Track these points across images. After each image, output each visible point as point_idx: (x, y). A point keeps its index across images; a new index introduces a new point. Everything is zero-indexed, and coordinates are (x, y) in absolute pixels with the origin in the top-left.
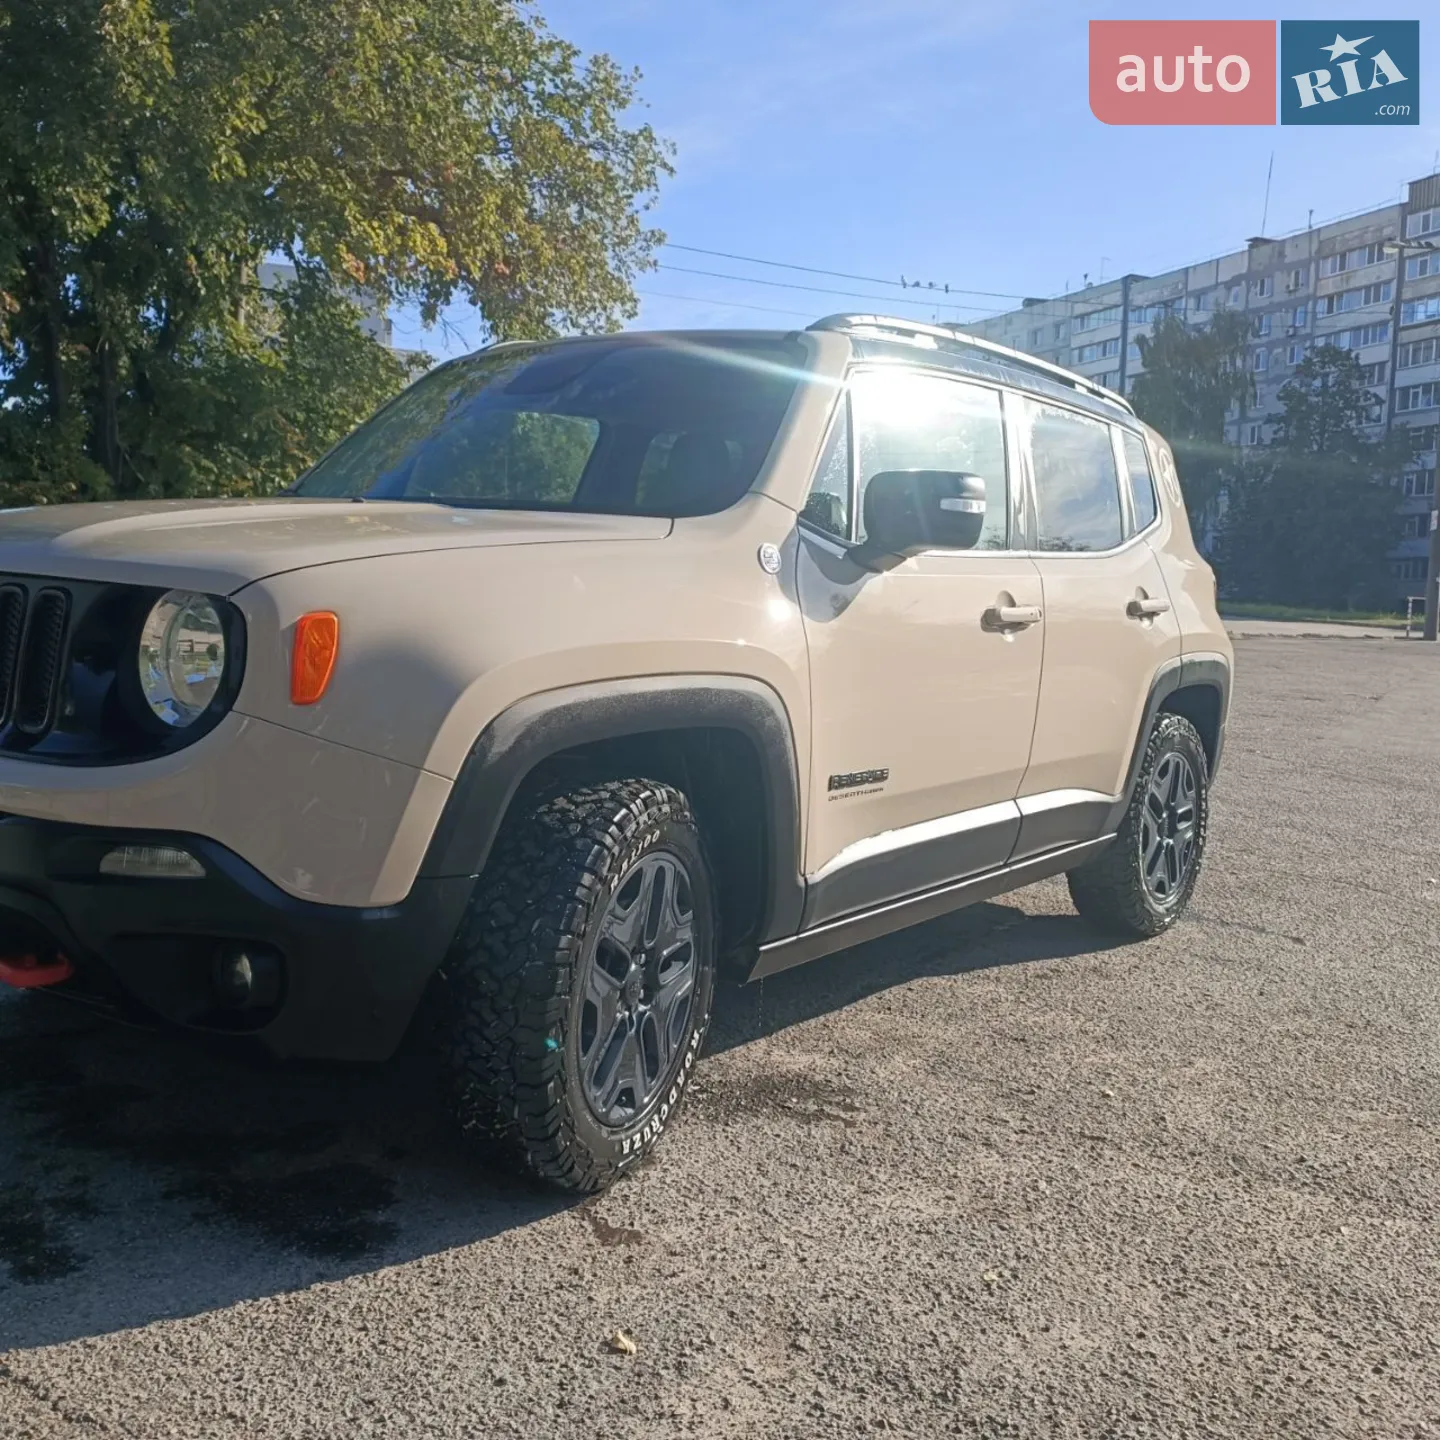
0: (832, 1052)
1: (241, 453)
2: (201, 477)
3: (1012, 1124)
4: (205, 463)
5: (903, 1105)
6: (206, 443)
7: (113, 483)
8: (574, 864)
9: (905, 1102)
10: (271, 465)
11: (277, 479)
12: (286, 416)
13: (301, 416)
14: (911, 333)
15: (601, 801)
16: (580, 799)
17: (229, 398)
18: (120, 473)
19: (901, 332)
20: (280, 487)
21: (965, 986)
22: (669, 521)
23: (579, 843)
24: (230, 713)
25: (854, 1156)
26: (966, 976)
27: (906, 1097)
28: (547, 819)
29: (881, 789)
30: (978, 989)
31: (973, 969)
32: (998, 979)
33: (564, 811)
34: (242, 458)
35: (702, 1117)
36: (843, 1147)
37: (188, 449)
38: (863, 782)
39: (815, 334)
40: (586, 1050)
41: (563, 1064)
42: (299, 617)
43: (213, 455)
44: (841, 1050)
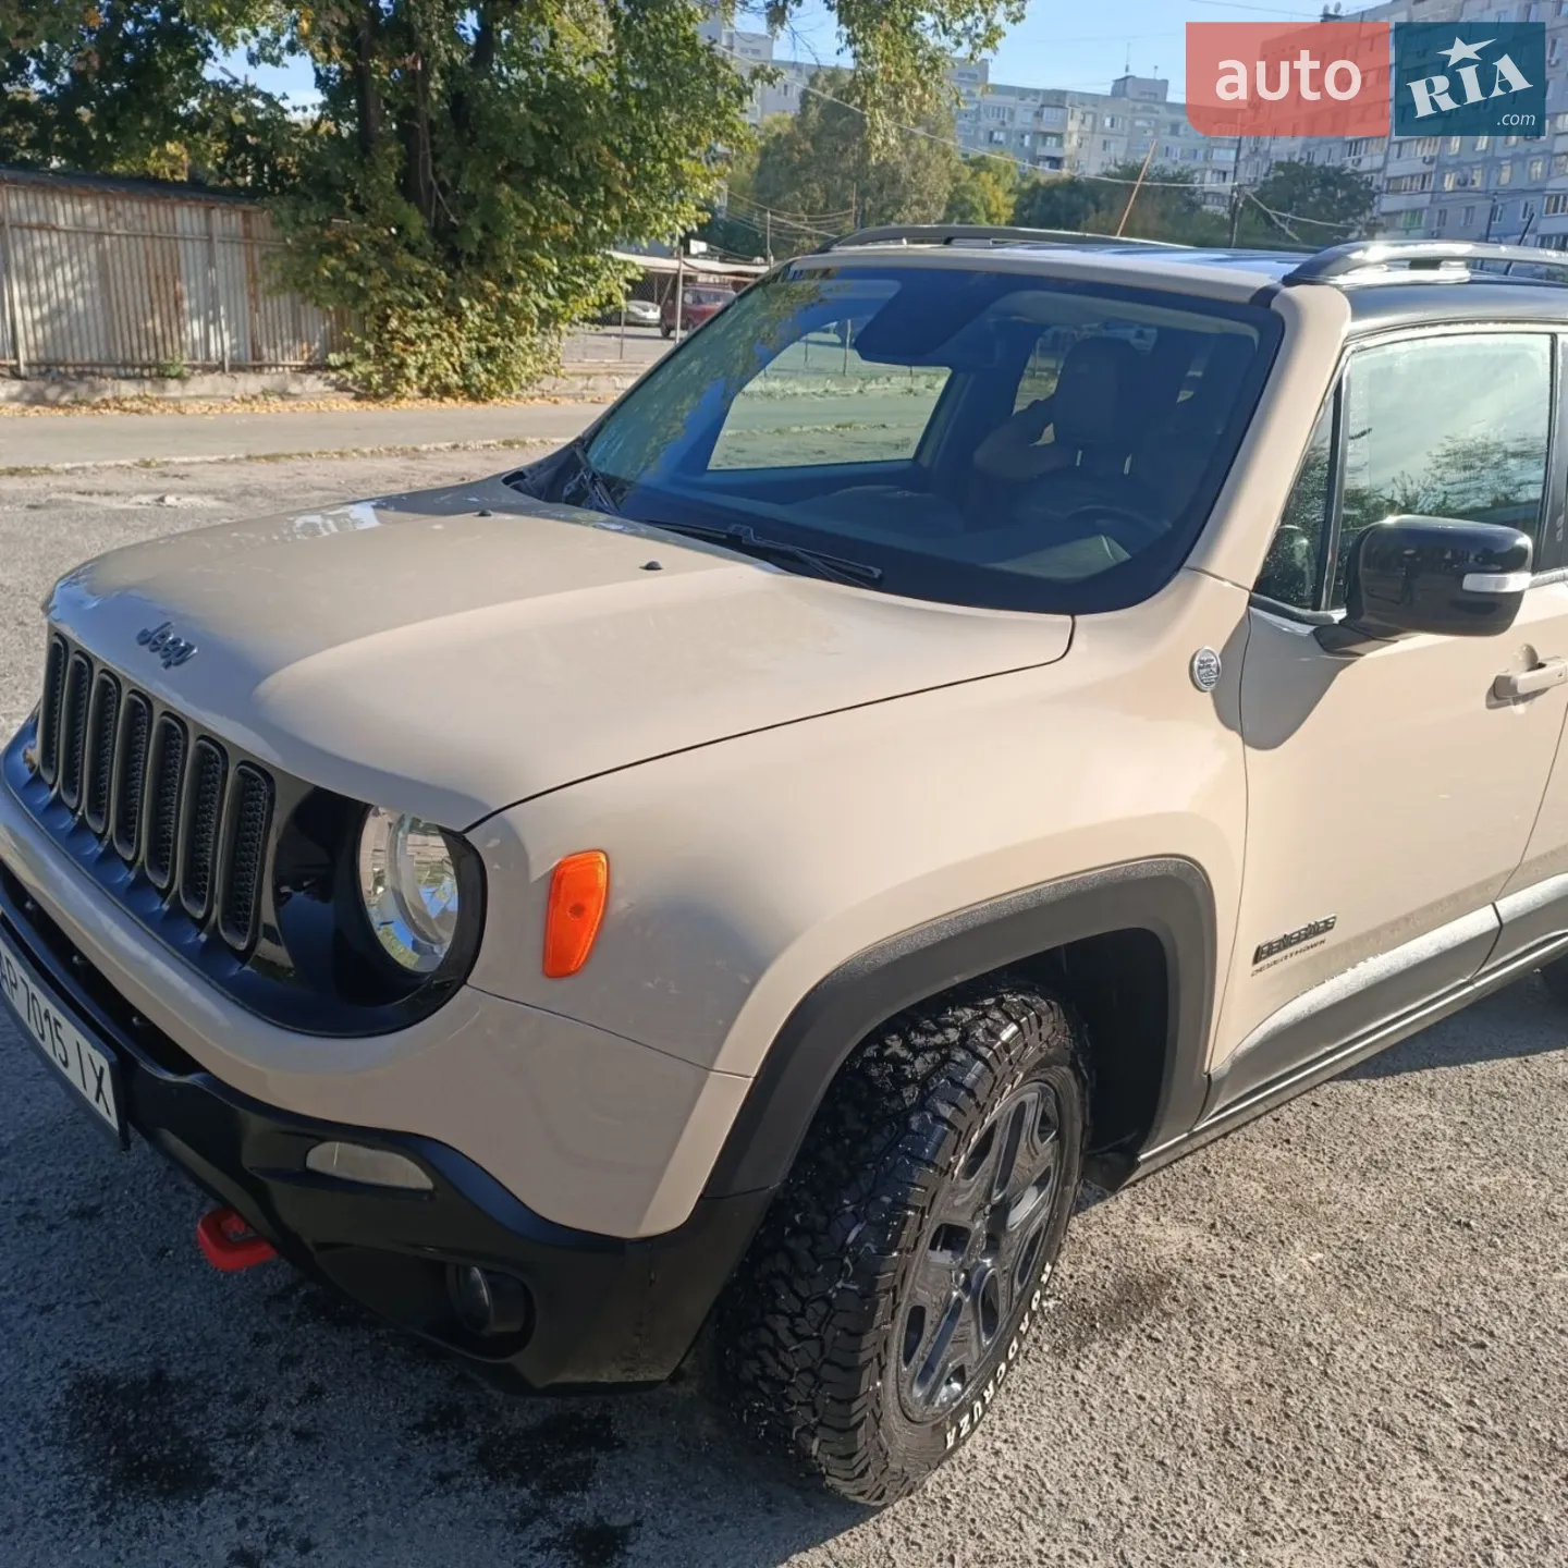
0: (1213, 1226)
1: (562, 192)
2: (519, 222)
3: (1454, 1412)
4: (526, 205)
5: (1306, 1350)
6: (523, 177)
7: (427, 225)
8: (908, 1154)
9: (1309, 1345)
10: (592, 204)
11: (599, 223)
12: (611, 145)
13: (627, 148)
14: (1433, 263)
15: (948, 1045)
16: (919, 1040)
17: (551, 130)
18: (433, 213)
19: (1417, 264)
20: (602, 229)
21: (1388, 1102)
22: (1068, 618)
23: (915, 1122)
24: (464, 988)
25: (1241, 1452)
26: (1391, 1082)
27: (1310, 1336)
28: (875, 1072)
29: (1323, 942)
30: (1403, 1111)
31: (1397, 1072)
32: (1431, 1093)
33: (897, 1061)
34: (562, 197)
35: (1046, 1348)
36: (1227, 1432)
37: (507, 189)
38: (1299, 940)
39: (1298, 292)
40: (907, 1360)
41: (878, 1403)
42: (555, 864)
43: (530, 191)
44: (1226, 1222)
